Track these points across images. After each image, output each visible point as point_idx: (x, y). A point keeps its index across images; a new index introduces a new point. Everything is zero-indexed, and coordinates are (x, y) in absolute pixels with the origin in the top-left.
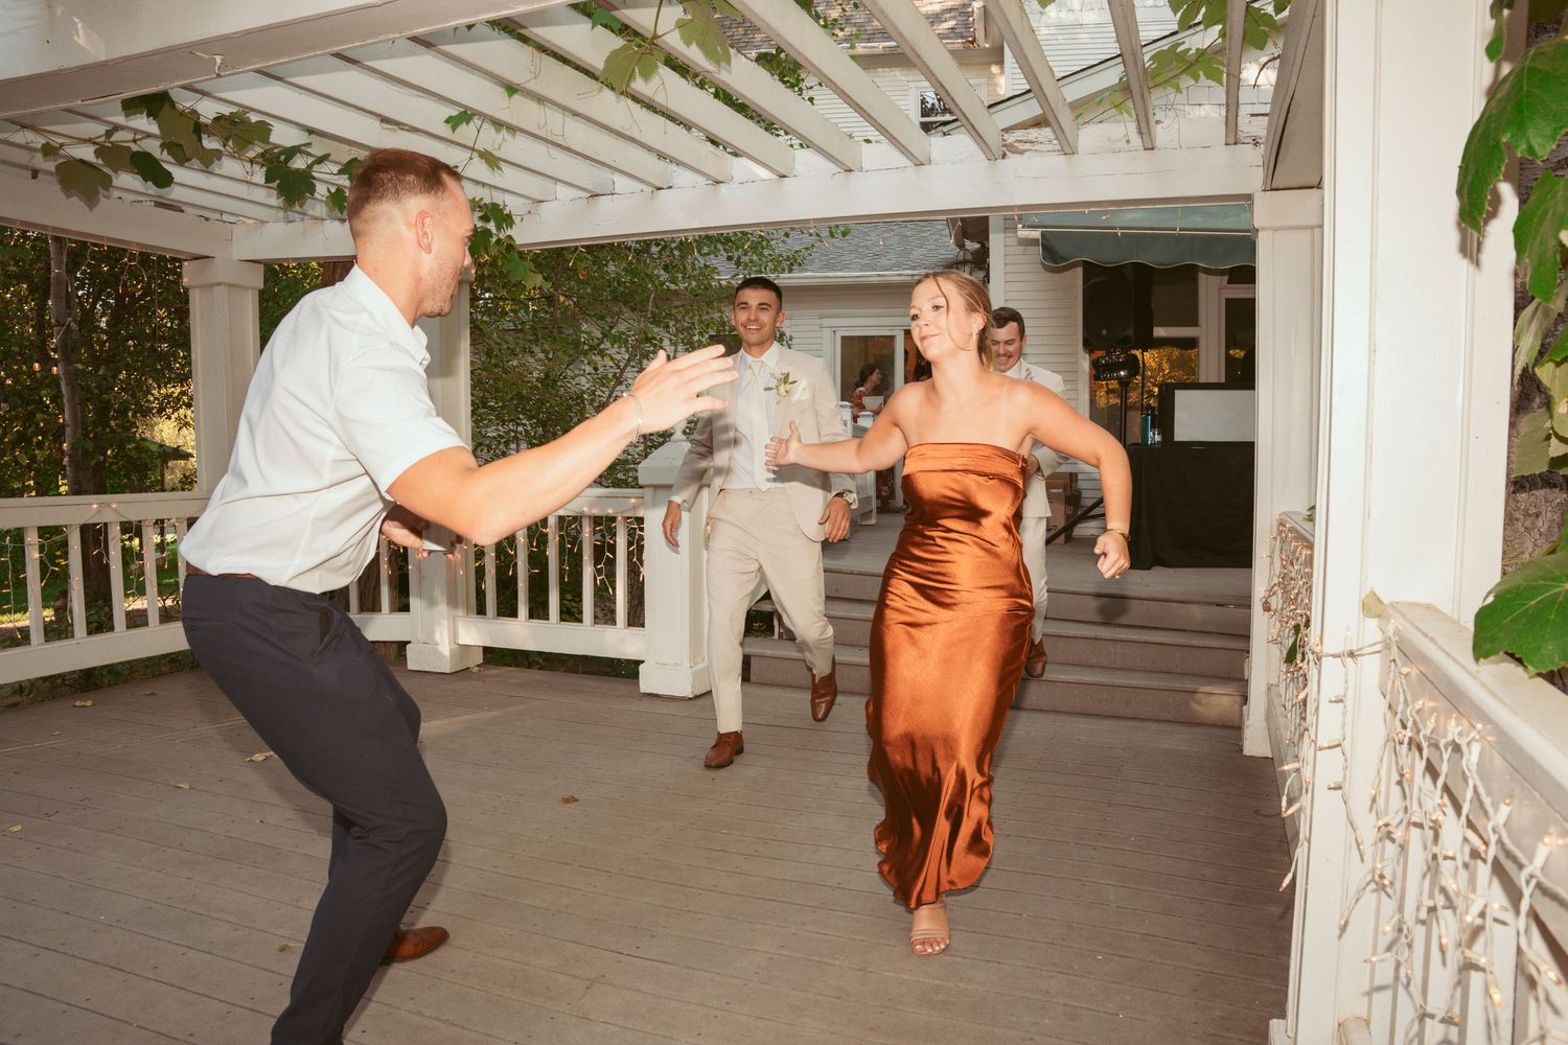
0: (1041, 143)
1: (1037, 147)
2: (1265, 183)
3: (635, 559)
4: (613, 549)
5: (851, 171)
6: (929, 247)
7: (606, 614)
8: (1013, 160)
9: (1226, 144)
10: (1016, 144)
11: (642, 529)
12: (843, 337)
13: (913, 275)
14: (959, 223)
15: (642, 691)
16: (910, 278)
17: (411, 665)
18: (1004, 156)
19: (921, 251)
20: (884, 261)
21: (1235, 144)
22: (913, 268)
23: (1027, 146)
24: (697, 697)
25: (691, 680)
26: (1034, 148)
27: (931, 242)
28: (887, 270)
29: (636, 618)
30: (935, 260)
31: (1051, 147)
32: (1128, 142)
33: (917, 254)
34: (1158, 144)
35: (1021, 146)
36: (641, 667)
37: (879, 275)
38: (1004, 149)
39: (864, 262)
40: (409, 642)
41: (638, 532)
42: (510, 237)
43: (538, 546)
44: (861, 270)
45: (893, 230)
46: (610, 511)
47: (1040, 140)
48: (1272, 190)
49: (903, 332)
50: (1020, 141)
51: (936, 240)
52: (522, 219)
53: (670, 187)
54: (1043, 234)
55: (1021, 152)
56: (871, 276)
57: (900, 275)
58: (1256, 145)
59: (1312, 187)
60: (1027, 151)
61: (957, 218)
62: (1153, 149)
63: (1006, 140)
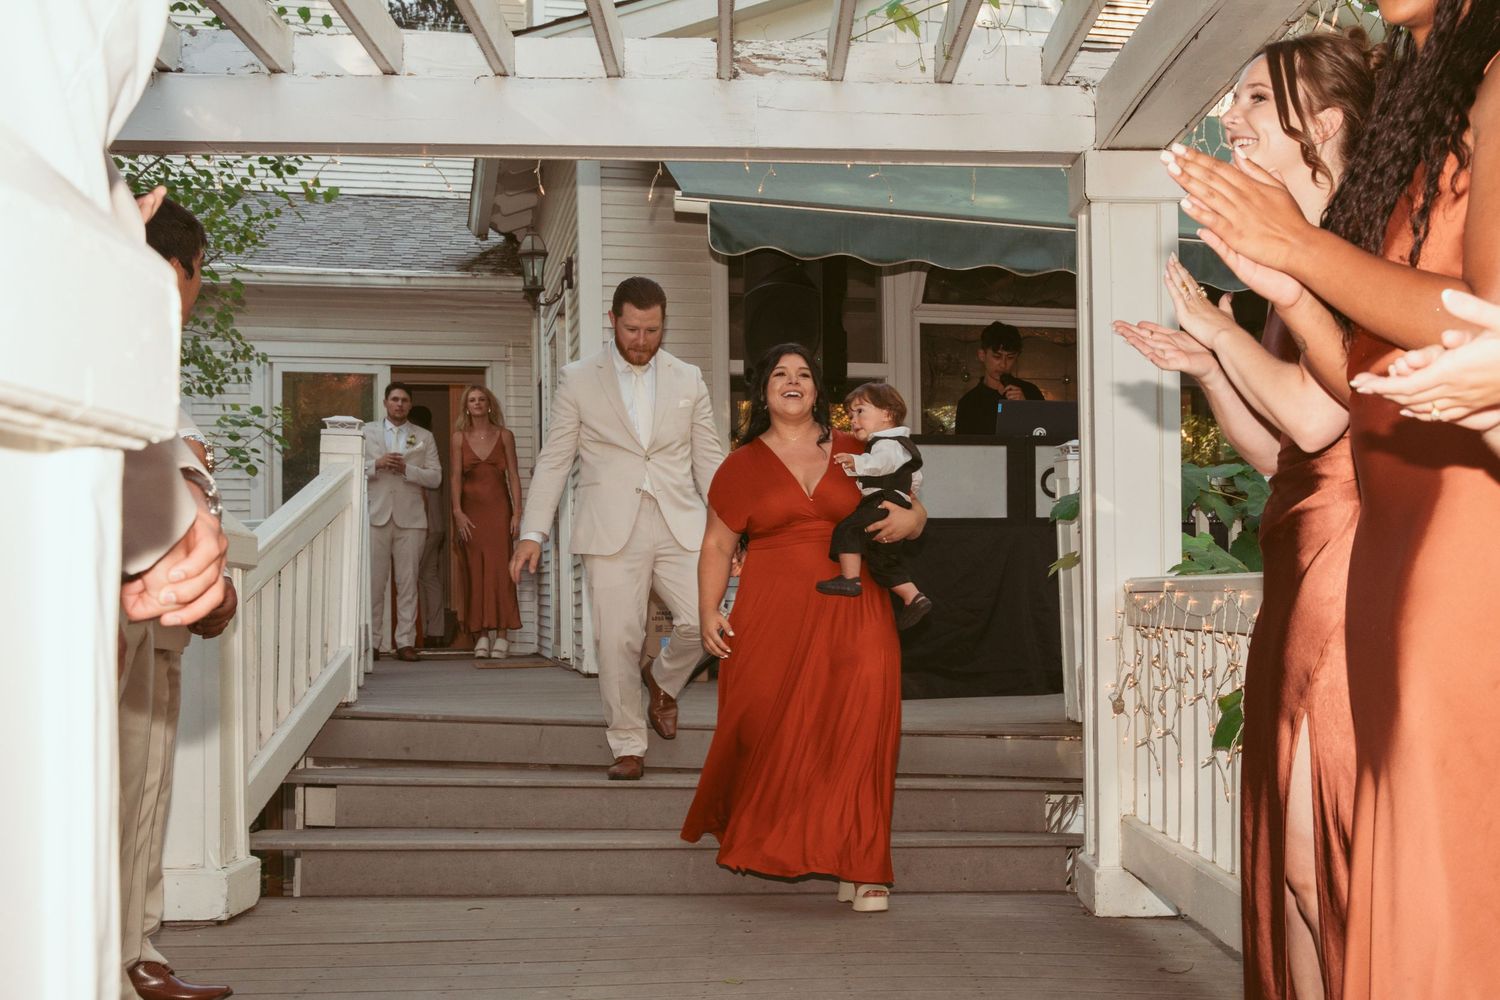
0: (790, 62)
1: (783, 67)
2: (1101, 139)
5: (505, 75)
6: (420, 236)
8: (747, 81)
9: (1045, 84)
10: (753, 61)
12: (286, 375)
13: (408, 278)
16: (404, 282)
18: (736, 75)
19: (408, 242)
20: (351, 254)
21: (1058, 84)
22: (409, 266)
23: (769, 65)
24: (232, 920)
25: (225, 891)
26: (778, 68)
27: (418, 230)
28: (365, 267)
30: (438, 256)
31: (803, 69)
32: (923, 69)
33: (404, 246)
34: (957, 77)
37: (352, 275)
38: (736, 65)
39: (320, 251)
44: (319, 265)
45: (347, 208)
47: (790, 57)
48: (1110, 149)
49: (389, 369)
50: (759, 56)
51: (425, 227)
54: (712, 207)
55: (762, 73)
56: (339, 275)
57: (388, 276)
58: (1086, 87)
60: (769, 71)
61: (658, 162)
62: (950, 82)
63: (738, 53)
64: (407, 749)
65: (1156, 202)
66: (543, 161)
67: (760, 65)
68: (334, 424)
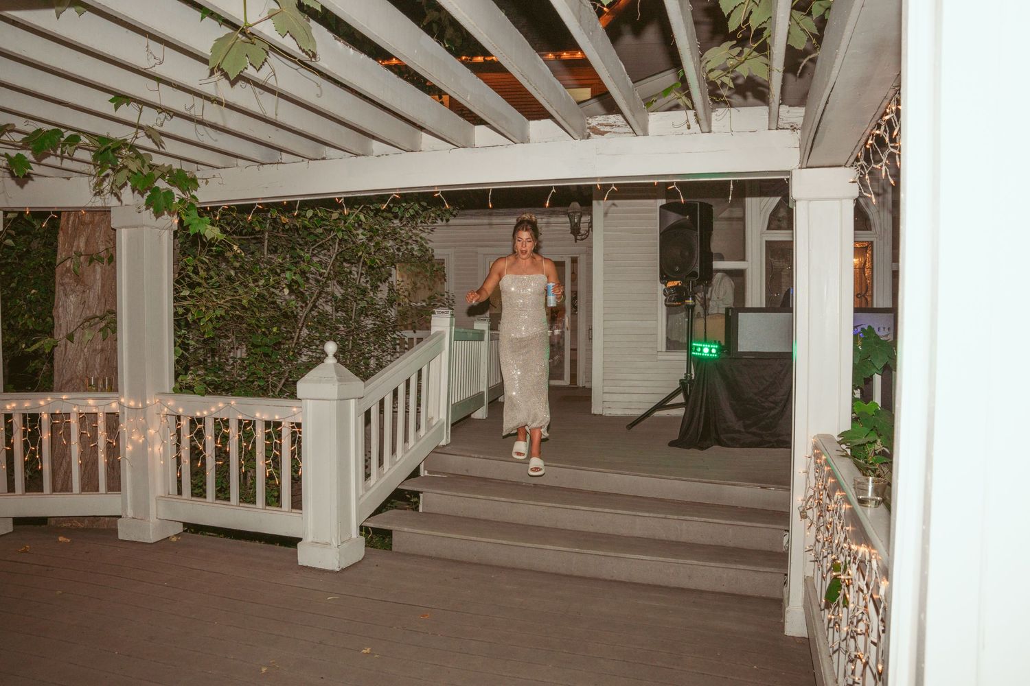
0: (619, 126)
1: (615, 129)
2: (801, 162)
3: (296, 456)
4: (279, 447)
5: (464, 147)
7: (274, 499)
8: (596, 140)
9: (769, 129)
10: (599, 127)
11: (300, 433)
14: (554, 190)
15: (299, 564)
17: (121, 537)
18: (589, 137)
21: (777, 129)
23: (607, 129)
24: (343, 570)
25: (338, 557)
26: (612, 130)
29: (297, 503)
31: (625, 130)
32: (688, 128)
34: (713, 129)
35: (602, 129)
36: (299, 544)
38: (589, 130)
40: (120, 517)
41: (298, 435)
42: (193, 197)
43: (221, 443)
46: (277, 417)
47: (615, 123)
48: (807, 167)
50: (601, 125)
52: (207, 183)
53: (324, 159)
55: (603, 133)
58: (793, 130)
59: (840, 166)
60: (607, 132)
61: (552, 187)
62: (709, 132)
63: (590, 124)
64: (467, 471)
65: (840, 199)
66: (493, 189)
67: (602, 130)
68: (439, 312)
